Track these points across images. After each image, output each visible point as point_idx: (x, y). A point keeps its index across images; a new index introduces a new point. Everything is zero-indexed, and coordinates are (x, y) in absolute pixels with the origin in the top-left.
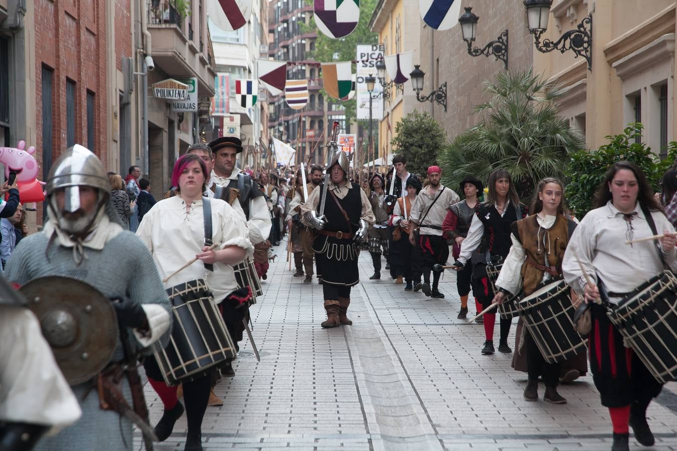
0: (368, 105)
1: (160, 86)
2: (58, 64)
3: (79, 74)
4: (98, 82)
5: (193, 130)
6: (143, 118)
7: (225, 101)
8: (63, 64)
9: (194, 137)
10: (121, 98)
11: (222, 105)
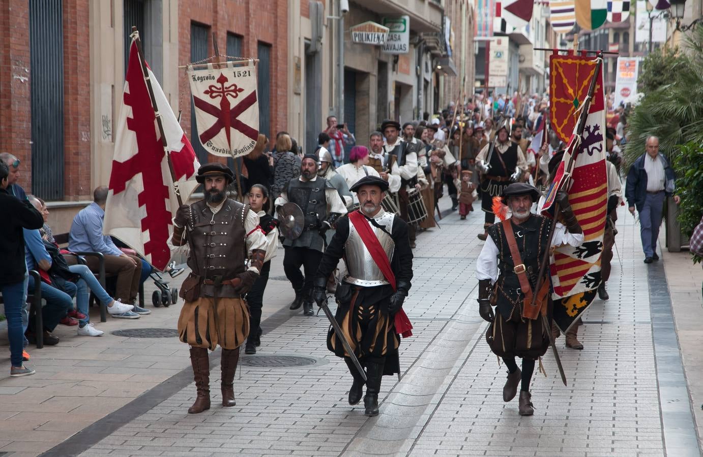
0: (647, 26)
1: (358, 29)
2: (215, 21)
3: (248, 27)
4: (276, 32)
5: (417, 69)
6: (339, 65)
7: (489, 23)
8: (223, 19)
9: (418, 77)
10: (307, 47)
11: (486, 28)
